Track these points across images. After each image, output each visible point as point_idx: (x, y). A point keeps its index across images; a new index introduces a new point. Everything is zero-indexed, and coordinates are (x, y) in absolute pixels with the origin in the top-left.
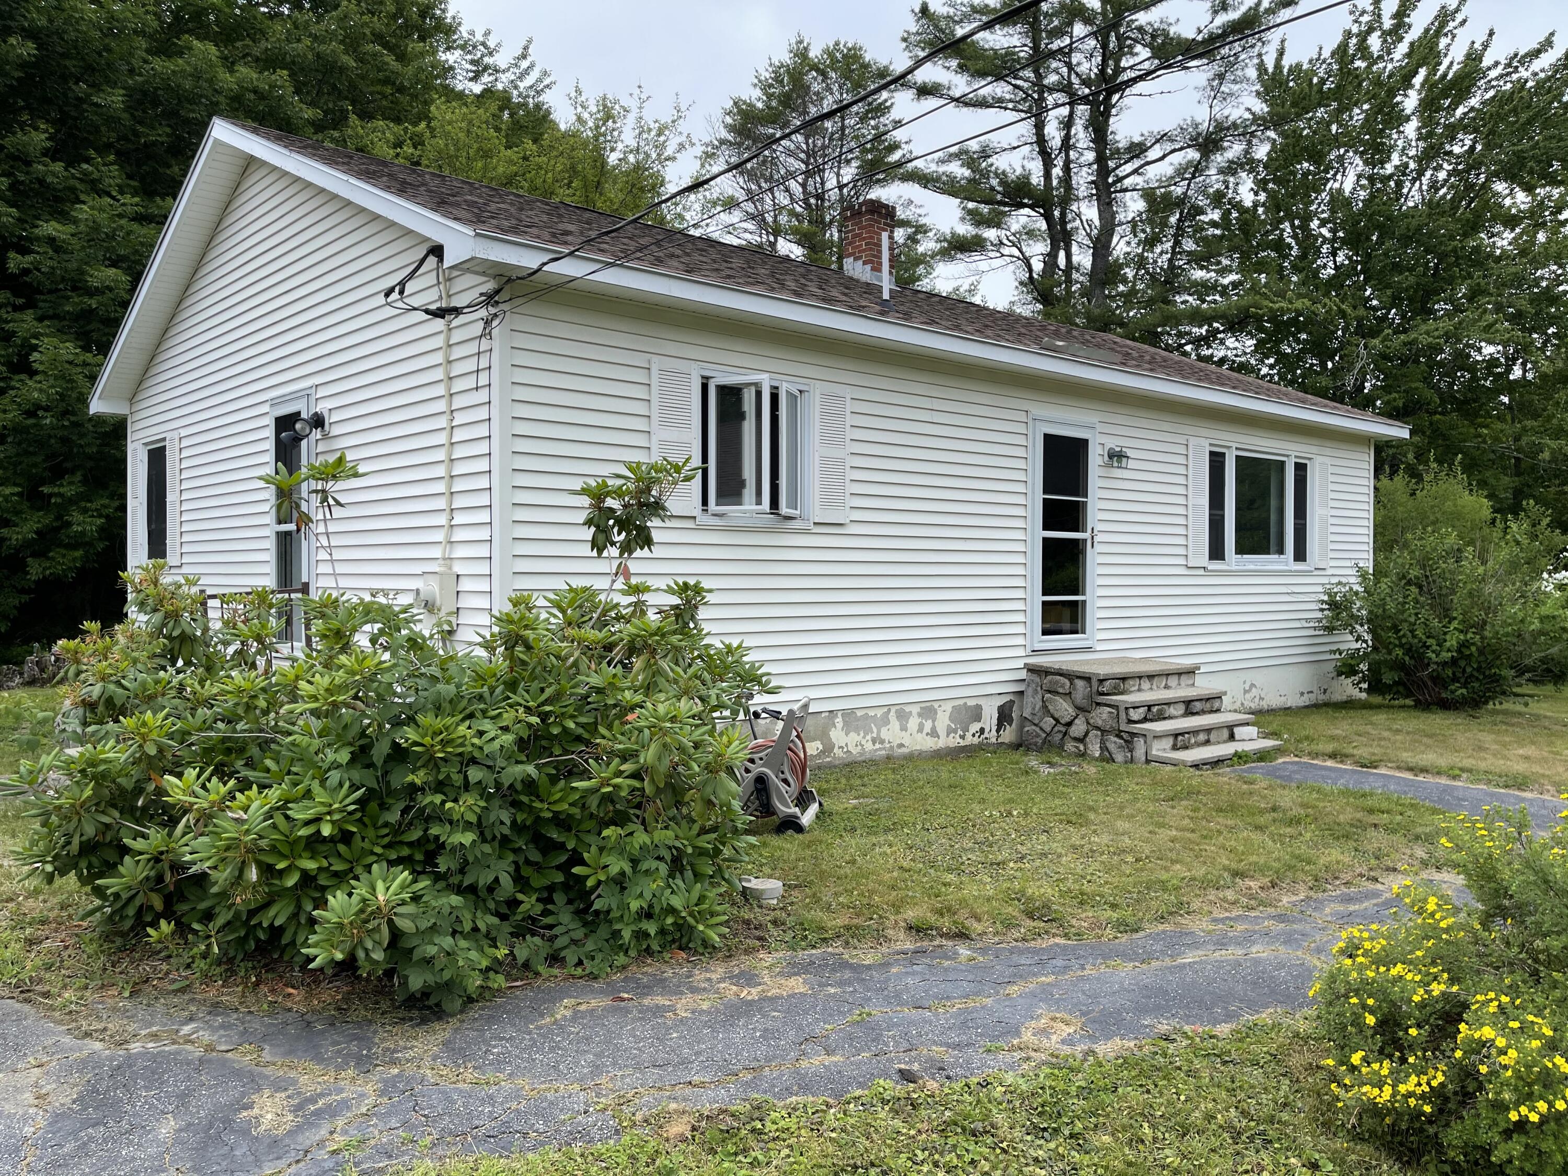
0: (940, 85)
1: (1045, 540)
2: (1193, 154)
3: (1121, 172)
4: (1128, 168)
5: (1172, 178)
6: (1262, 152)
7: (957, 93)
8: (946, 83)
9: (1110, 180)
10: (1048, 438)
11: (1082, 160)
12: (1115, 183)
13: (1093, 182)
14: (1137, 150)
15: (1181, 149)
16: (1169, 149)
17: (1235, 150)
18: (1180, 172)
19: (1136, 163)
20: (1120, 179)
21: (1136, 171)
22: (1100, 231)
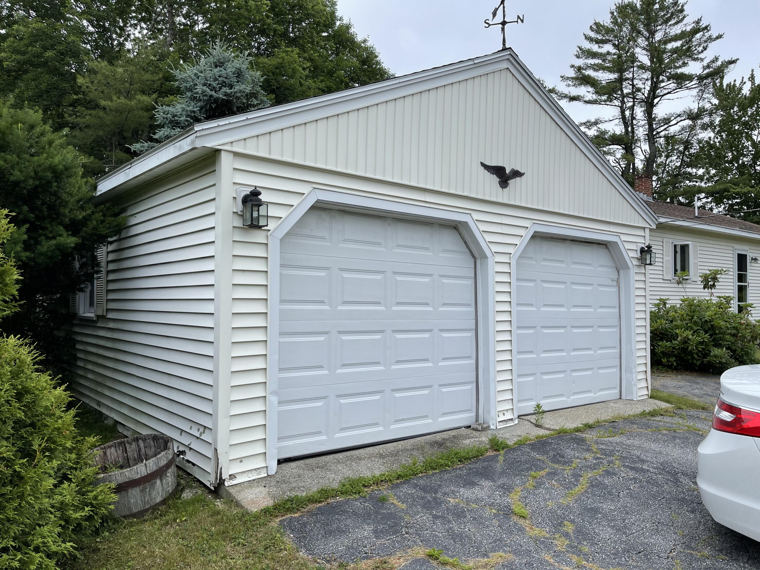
0: (579, 96)
1: (738, 285)
2: (688, 122)
3: (659, 130)
4: (662, 128)
5: (680, 131)
6: (717, 120)
7: (587, 99)
8: (582, 95)
9: (654, 133)
10: (738, 254)
11: (639, 124)
12: (656, 134)
13: (647, 134)
14: (667, 121)
15: (685, 120)
16: (679, 120)
17: (706, 120)
18: (683, 129)
19: (666, 126)
20: (658, 133)
21: (665, 129)
22: (650, 155)
